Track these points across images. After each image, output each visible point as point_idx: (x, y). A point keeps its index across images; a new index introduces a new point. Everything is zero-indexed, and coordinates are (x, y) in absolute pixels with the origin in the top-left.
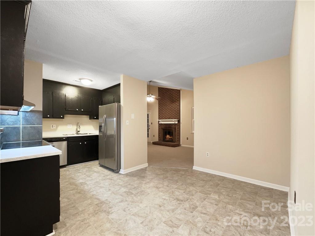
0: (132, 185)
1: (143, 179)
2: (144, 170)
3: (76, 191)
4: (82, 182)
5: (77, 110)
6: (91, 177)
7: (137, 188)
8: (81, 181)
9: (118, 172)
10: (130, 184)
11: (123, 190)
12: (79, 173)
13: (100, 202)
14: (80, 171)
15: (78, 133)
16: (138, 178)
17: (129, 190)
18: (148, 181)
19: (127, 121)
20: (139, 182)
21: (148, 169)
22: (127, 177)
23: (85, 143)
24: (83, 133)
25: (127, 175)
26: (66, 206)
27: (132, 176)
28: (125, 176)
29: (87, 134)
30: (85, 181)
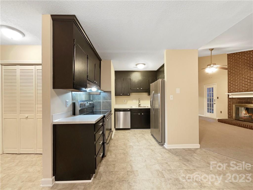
0: (169, 165)
1: (185, 163)
2: (192, 151)
3: (124, 151)
4: (131, 146)
5: (138, 89)
6: (140, 142)
7: (172, 172)
8: (131, 144)
9: (163, 145)
10: (167, 163)
11: (157, 167)
12: (135, 136)
13: (131, 170)
14: (136, 136)
15: (140, 106)
16: (180, 159)
17: (163, 170)
18: (192, 168)
19: (171, 96)
20: (179, 164)
21: (198, 151)
22: (169, 154)
23: (143, 114)
24: (143, 106)
25: (170, 151)
26: (112, 161)
27: (174, 154)
28: (167, 151)
29: (146, 107)
30: (134, 145)
